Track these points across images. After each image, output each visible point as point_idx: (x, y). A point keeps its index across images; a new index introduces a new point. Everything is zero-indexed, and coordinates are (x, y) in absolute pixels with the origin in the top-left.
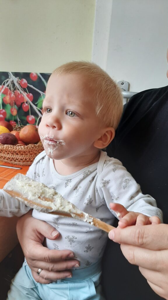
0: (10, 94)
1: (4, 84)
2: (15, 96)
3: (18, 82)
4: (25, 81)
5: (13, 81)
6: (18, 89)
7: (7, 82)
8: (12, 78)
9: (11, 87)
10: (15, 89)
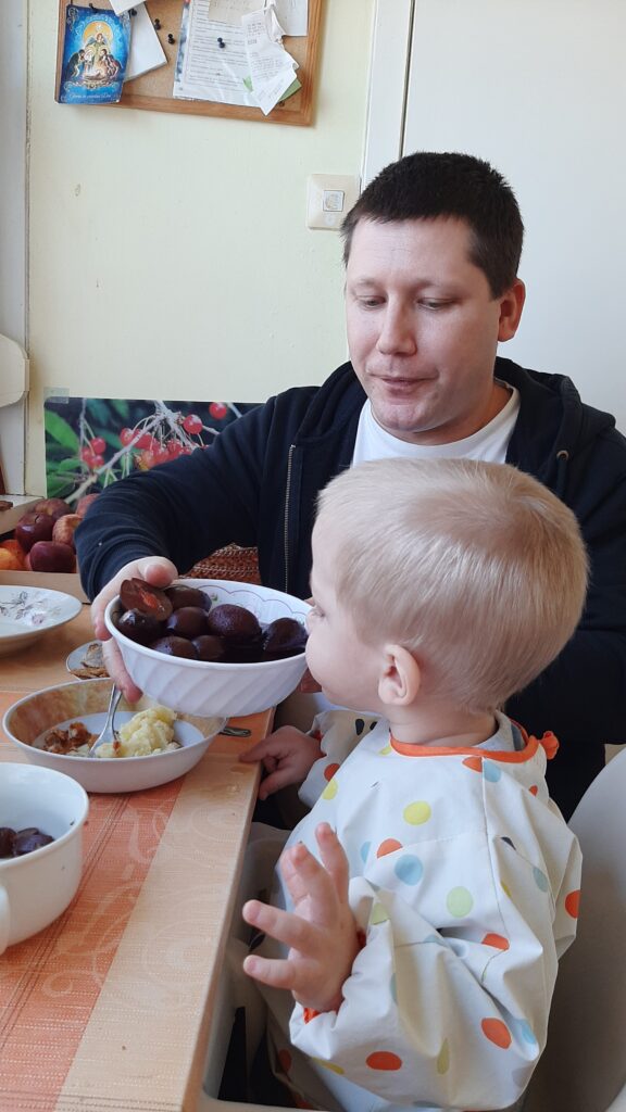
0: (156, 449)
1: (141, 427)
2: (167, 453)
3: (178, 422)
4: (196, 419)
5: (165, 420)
6: (178, 437)
7: (150, 421)
8: (165, 413)
9: (160, 431)
10: (169, 437)
